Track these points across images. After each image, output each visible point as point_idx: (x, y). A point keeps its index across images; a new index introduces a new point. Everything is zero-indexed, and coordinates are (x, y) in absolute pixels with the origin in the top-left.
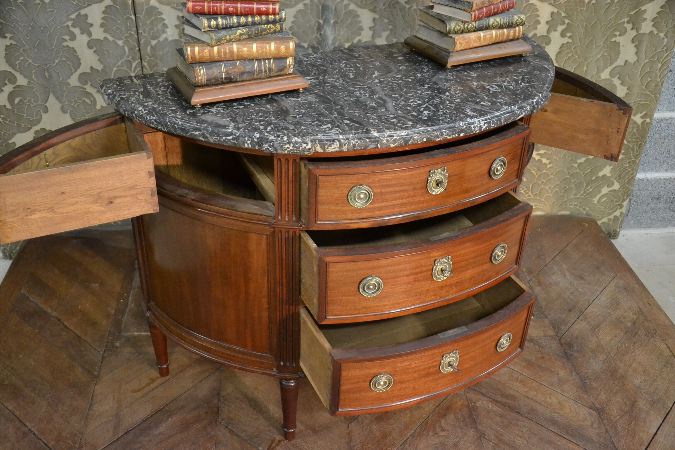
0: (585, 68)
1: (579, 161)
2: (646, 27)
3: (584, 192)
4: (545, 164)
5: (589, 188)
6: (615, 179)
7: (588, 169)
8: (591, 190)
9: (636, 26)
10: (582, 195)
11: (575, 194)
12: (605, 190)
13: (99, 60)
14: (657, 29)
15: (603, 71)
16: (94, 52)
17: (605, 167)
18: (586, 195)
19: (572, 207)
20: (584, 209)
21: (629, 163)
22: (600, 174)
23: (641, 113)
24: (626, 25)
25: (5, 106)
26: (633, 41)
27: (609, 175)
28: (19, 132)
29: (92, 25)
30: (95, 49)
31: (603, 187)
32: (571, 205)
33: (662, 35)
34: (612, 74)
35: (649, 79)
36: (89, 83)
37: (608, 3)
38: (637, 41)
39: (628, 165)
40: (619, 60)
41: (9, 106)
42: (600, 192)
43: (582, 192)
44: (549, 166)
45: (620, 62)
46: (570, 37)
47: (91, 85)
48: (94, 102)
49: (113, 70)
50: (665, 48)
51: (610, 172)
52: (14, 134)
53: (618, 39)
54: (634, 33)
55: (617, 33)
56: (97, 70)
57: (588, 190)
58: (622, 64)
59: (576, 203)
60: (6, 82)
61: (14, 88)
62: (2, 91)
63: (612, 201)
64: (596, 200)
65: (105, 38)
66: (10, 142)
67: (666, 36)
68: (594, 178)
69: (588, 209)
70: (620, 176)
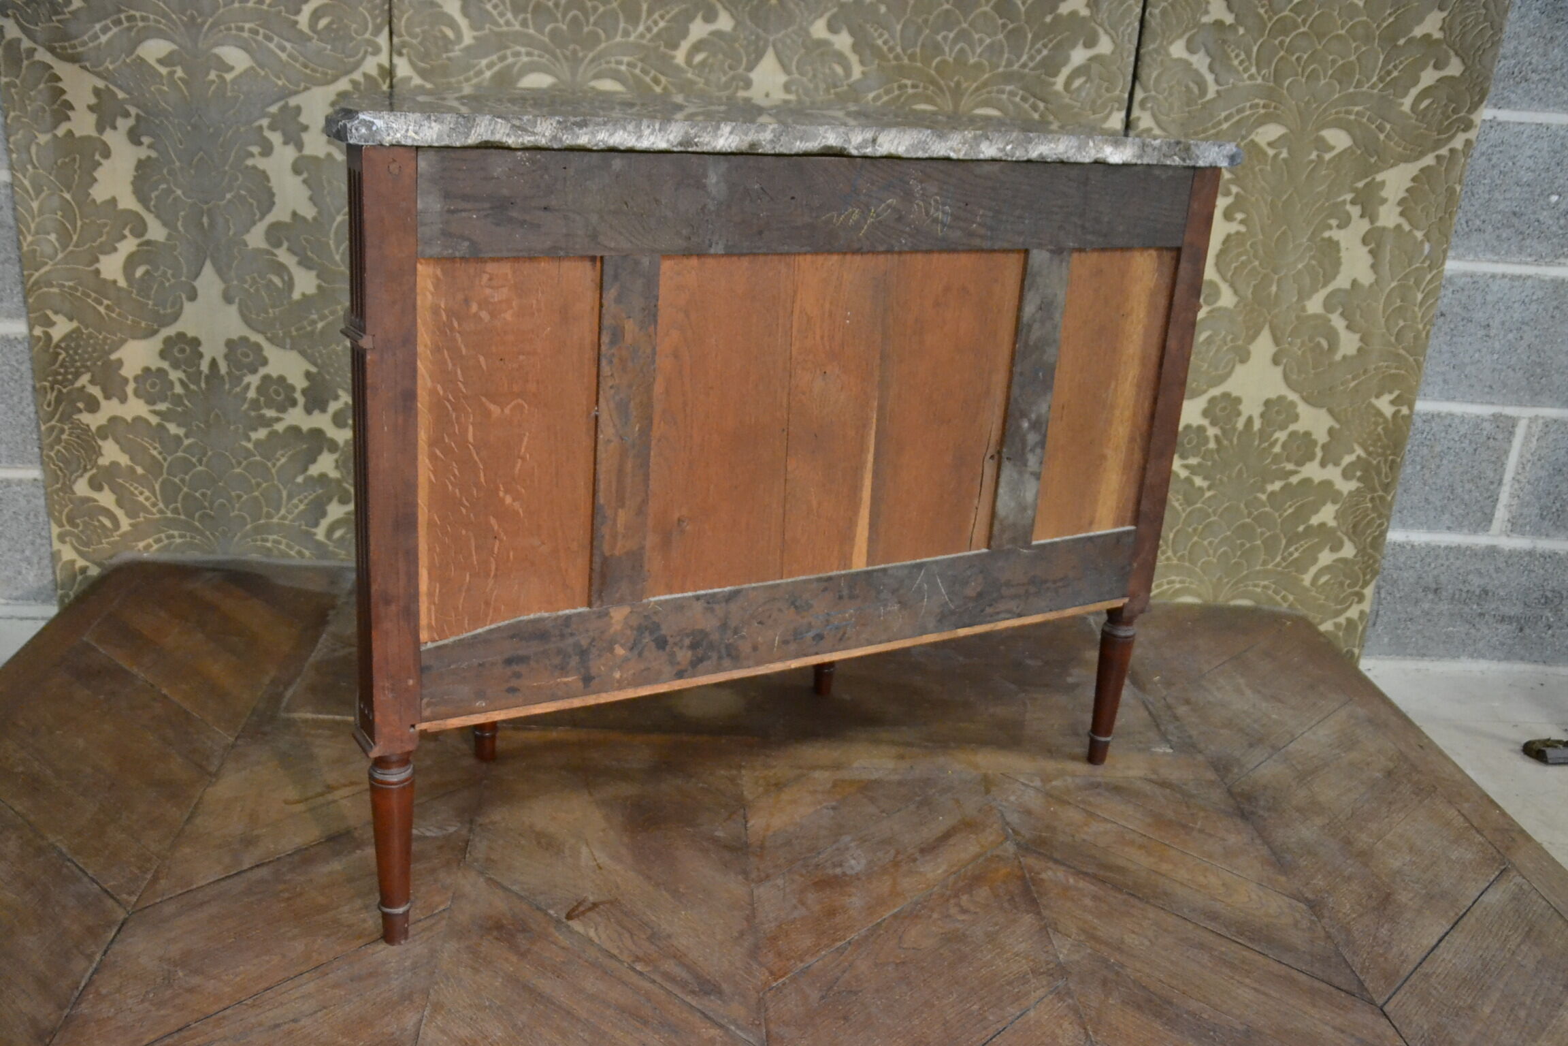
0: (1274, 289)
1: (1270, 488)
2: (1389, 217)
3: (1284, 559)
4: (1200, 489)
5: (1292, 549)
6: (1346, 534)
7: (1290, 506)
8: (1296, 555)
9: (1368, 212)
10: (1278, 565)
11: (1265, 563)
12: (1326, 558)
13: (311, 199)
14: (1411, 224)
15: (1309, 297)
16: (305, 181)
17: (1324, 504)
18: (1286, 567)
19: (1259, 590)
20: (1284, 598)
21: (1372, 500)
22: (1315, 520)
23: (1391, 392)
24: (1348, 207)
25: (115, 282)
26: (1365, 241)
27: (1332, 523)
28: (134, 338)
29: (305, 128)
30: (305, 175)
31: (1320, 551)
32: (1255, 586)
33: (1419, 235)
34: (1328, 305)
35: (1401, 323)
36: (285, 245)
37: (1312, 161)
38: (1374, 241)
39: (1370, 505)
40: (1339, 278)
41: (122, 283)
42: (1315, 560)
43: (1278, 559)
44: (1208, 494)
45: (1342, 281)
46: (1242, 222)
47: (289, 249)
48: (290, 285)
49: (334, 220)
50: (1428, 263)
51: (1335, 518)
52: (123, 342)
53: (1336, 234)
54: (1365, 225)
55: (1334, 222)
56: (304, 219)
57: (1291, 554)
58: (1347, 285)
59: (1266, 583)
60: (127, 232)
61: (139, 245)
62: (115, 250)
63: (1341, 584)
64: (1307, 579)
65: (329, 155)
66: (113, 357)
67: (1427, 236)
68: (1301, 529)
69: (1291, 598)
70: (1355, 526)
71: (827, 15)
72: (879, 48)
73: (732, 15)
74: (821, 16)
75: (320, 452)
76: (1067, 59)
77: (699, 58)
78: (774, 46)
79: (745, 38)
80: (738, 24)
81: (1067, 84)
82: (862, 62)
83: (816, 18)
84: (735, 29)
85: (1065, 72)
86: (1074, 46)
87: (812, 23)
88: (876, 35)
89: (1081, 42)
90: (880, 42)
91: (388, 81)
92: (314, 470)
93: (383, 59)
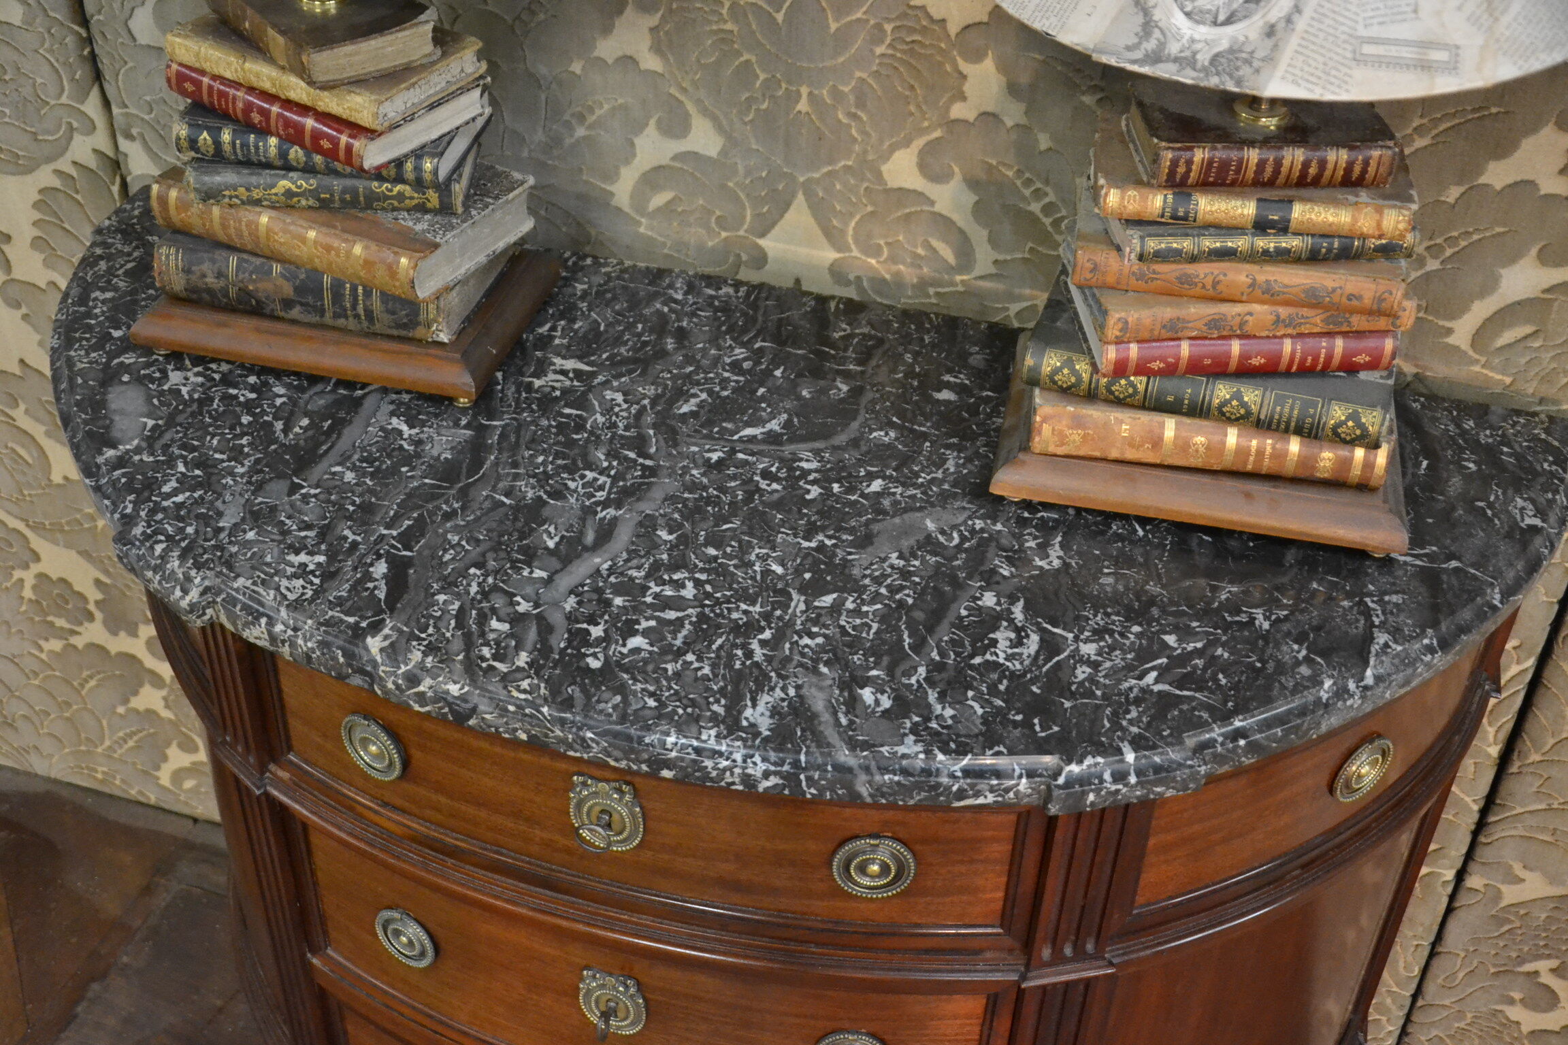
16: (25, 317)
30: (24, 310)
71: (920, 142)
72: (1033, 219)
73: (719, 128)
74: (907, 143)
75: (141, 685)
76: (1489, 286)
77: (659, 200)
78: (809, 195)
79: (748, 173)
80: (731, 141)
81: (1481, 336)
82: (993, 242)
83: (893, 149)
84: (724, 152)
85: (1481, 310)
86: (1513, 259)
87: (886, 157)
88: (1027, 192)
89: (1534, 251)
90: (1035, 207)
91: (118, 179)
92: (137, 703)
93: (101, 140)
